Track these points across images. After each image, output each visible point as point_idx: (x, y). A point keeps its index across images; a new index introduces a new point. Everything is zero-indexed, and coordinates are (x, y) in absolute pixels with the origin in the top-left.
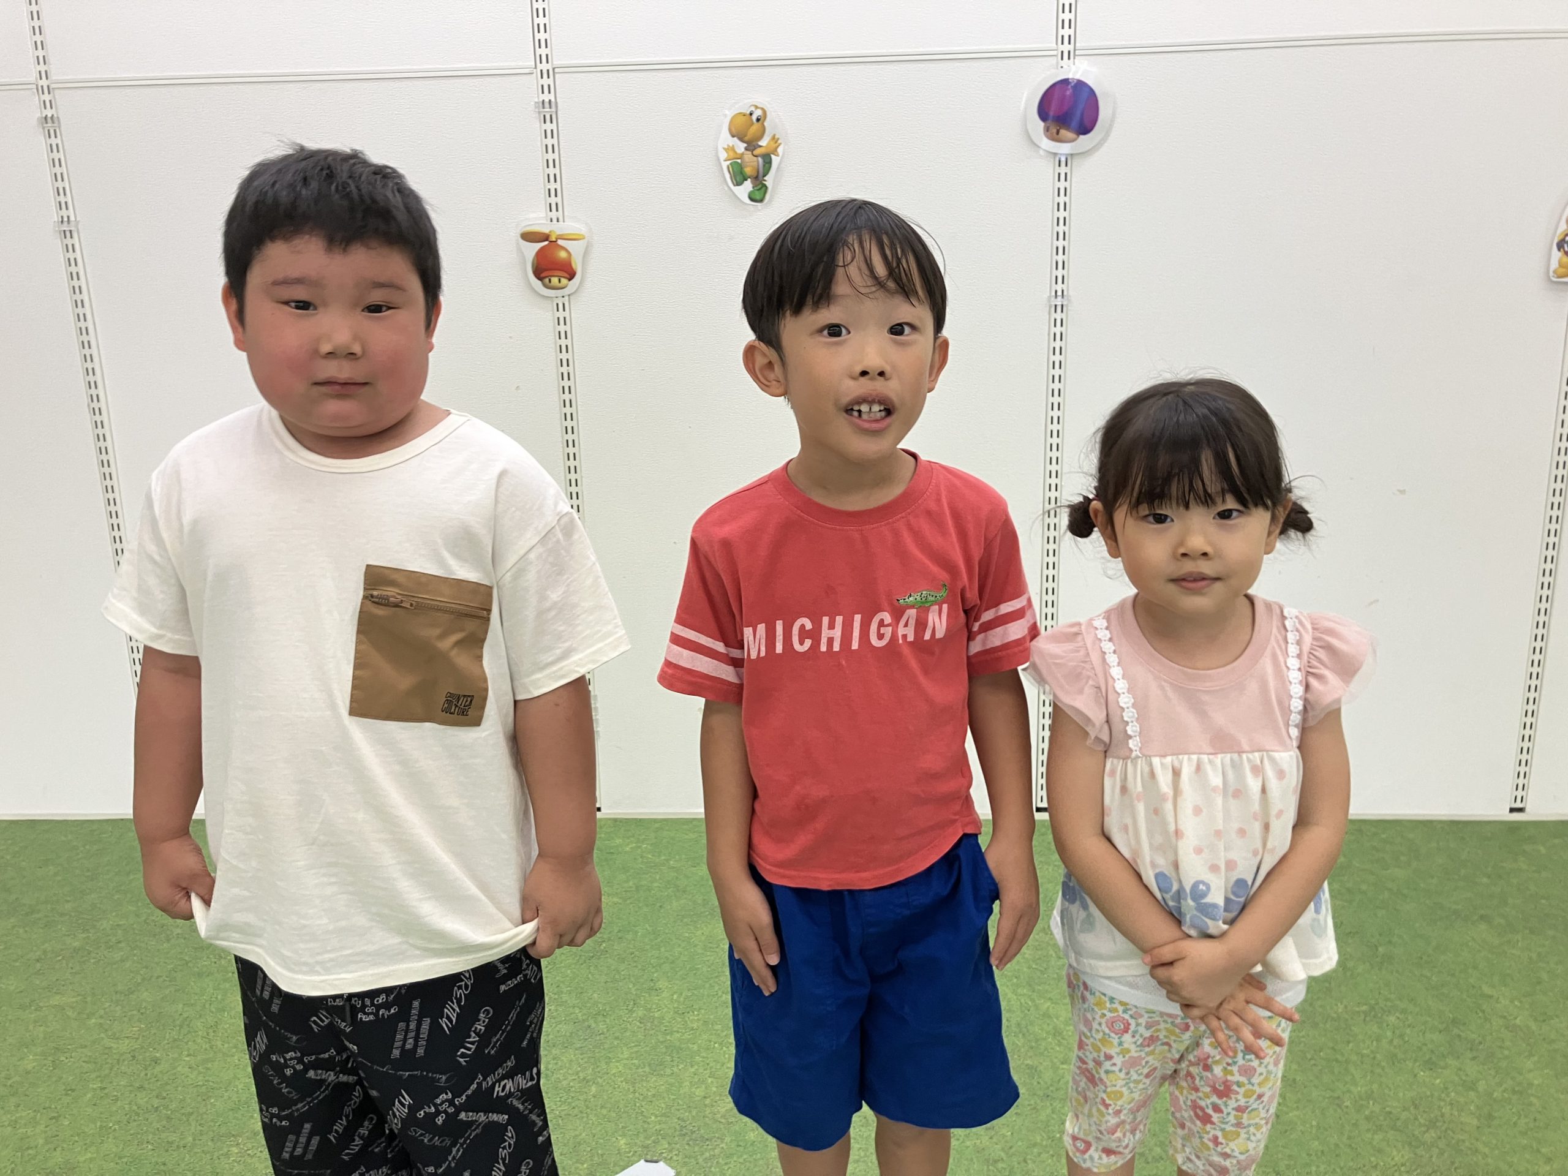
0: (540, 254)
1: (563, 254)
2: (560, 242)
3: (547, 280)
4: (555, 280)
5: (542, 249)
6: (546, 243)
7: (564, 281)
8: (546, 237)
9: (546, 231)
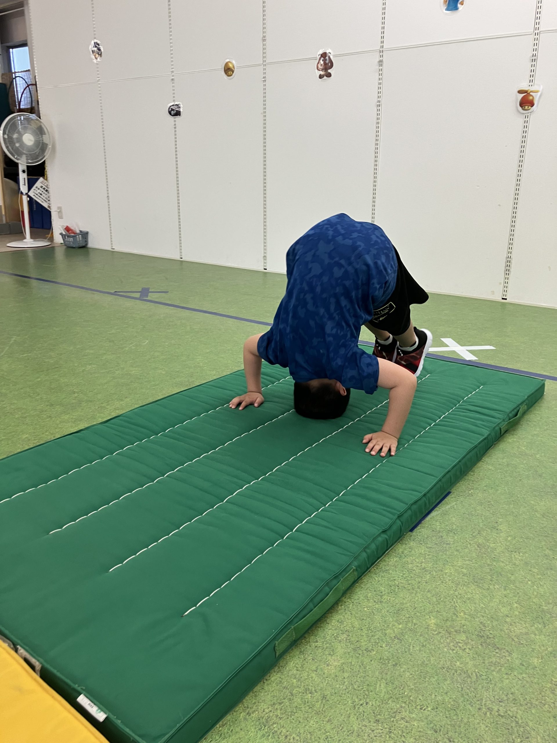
0: (523, 98)
1: (531, 98)
2: (531, 93)
3: (524, 107)
4: (526, 107)
5: (524, 96)
6: (526, 94)
7: (530, 107)
8: (526, 92)
9: (526, 89)
